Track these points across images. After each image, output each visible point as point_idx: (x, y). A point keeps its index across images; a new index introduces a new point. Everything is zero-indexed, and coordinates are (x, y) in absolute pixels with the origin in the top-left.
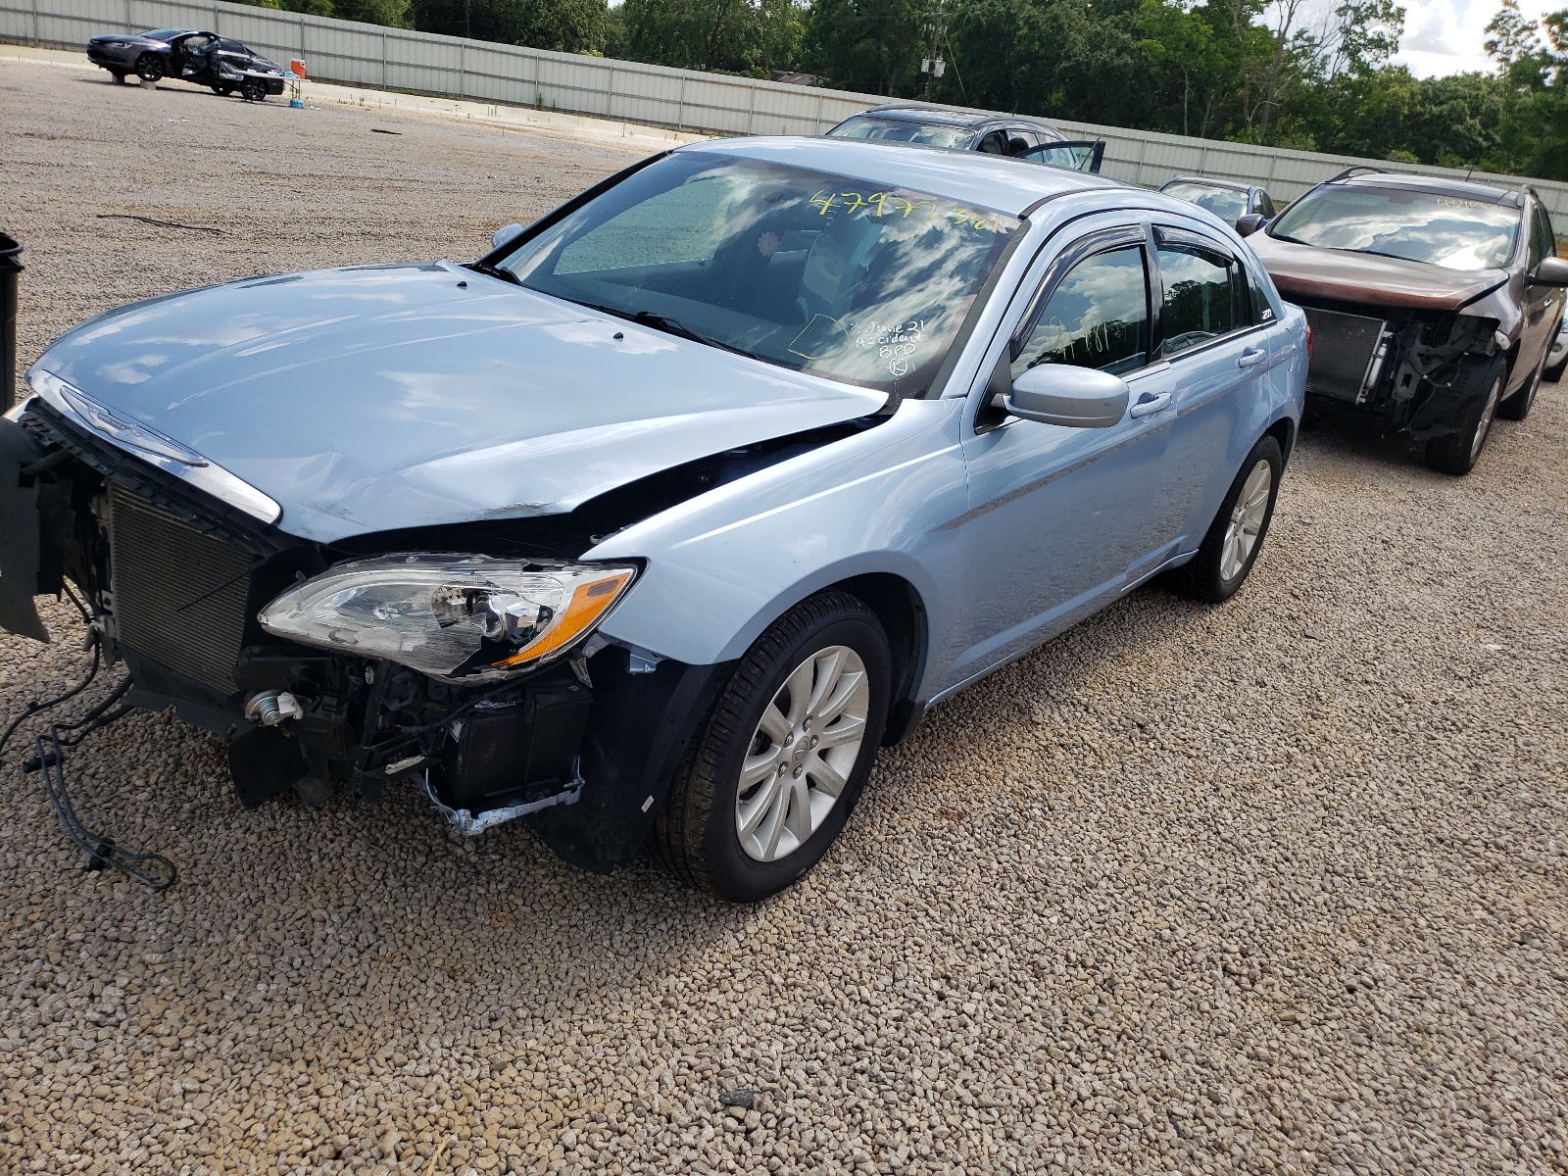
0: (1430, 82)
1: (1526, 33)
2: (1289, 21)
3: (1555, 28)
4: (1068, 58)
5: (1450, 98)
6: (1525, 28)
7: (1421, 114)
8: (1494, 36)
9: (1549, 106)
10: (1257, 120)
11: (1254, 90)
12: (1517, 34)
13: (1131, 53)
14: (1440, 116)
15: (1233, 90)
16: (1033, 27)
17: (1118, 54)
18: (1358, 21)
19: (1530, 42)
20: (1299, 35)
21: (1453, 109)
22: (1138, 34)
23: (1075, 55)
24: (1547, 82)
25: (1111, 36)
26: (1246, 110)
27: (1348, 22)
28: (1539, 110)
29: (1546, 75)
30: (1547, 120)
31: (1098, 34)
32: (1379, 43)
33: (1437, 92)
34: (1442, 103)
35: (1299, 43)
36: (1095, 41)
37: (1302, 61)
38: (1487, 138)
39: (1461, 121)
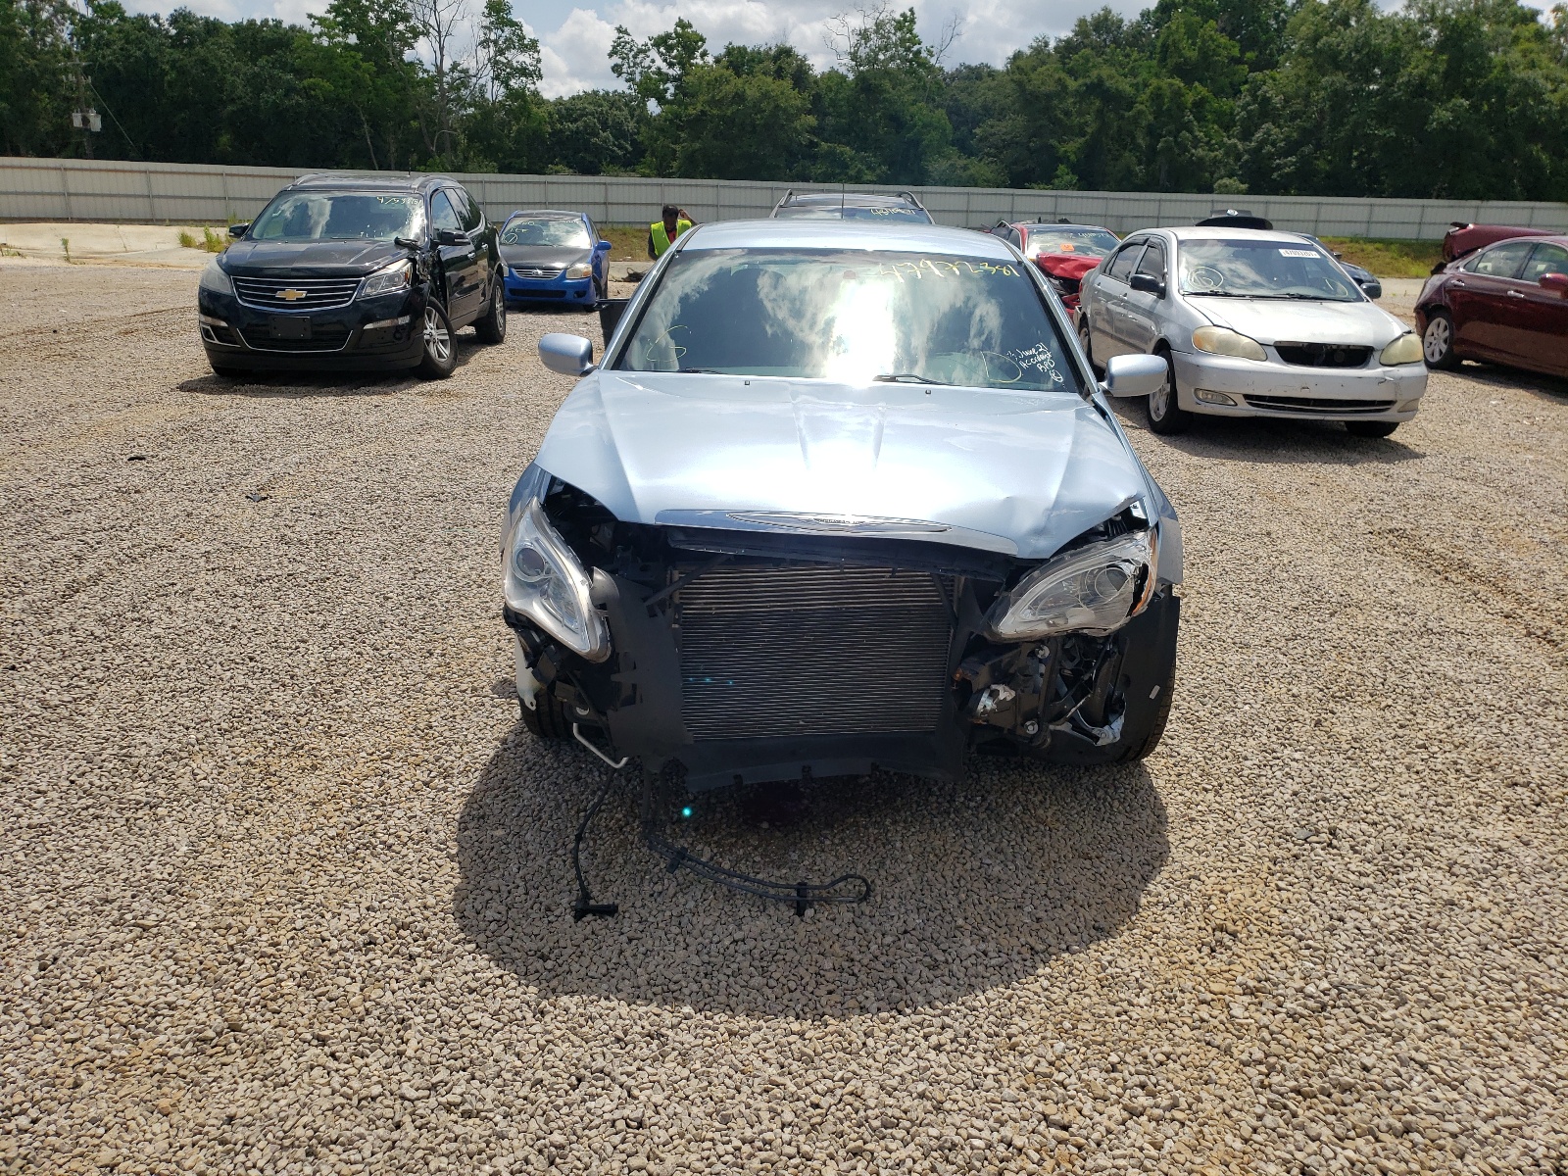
0: (559, 101)
1: (641, 56)
2: (442, 56)
3: (662, 49)
4: (233, 100)
5: (582, 116)
6: (640, 51)
7: (561, 130)
8: (616, 60)
9: (677, 116)
10: (441, 150)
11: (430, 121)
12: (635, 57)
13: (297, 92)
14: (577, 132)
15: (407, 122)
16: (182, 71)
17: (286, 95)
18: (501, 52)
19: (647, 63)
20: (454, 67)
21: (586, 126)
22: (298, 73)
23: (240, 98)
24: (668, 96)
25: (271, 77)
26: (427, 140)
27: (492, 53)
28: (671, 121)
29: (666, 90)
30: (680, 128)
31: (256, 75)
32: (523, 72)
33: (568, 110)
34: (576, 120)
35: (456, 75)
36: (256, 84)
37: (463, 92)
38: (620, 147)
39: (597, 135)
